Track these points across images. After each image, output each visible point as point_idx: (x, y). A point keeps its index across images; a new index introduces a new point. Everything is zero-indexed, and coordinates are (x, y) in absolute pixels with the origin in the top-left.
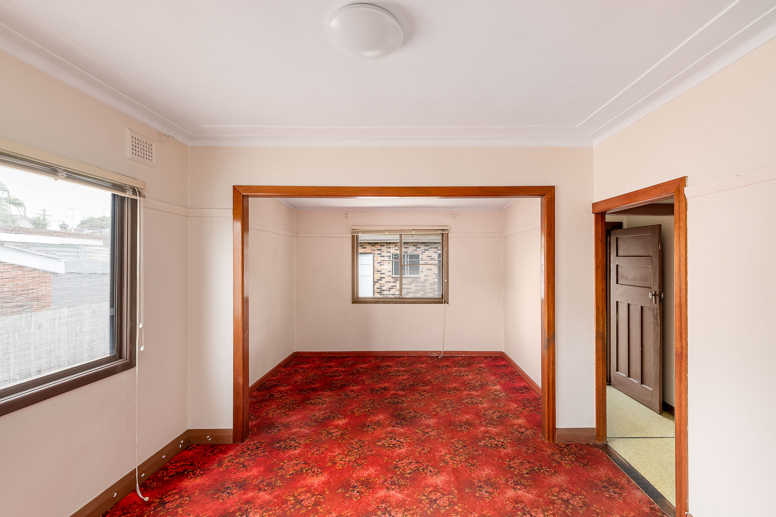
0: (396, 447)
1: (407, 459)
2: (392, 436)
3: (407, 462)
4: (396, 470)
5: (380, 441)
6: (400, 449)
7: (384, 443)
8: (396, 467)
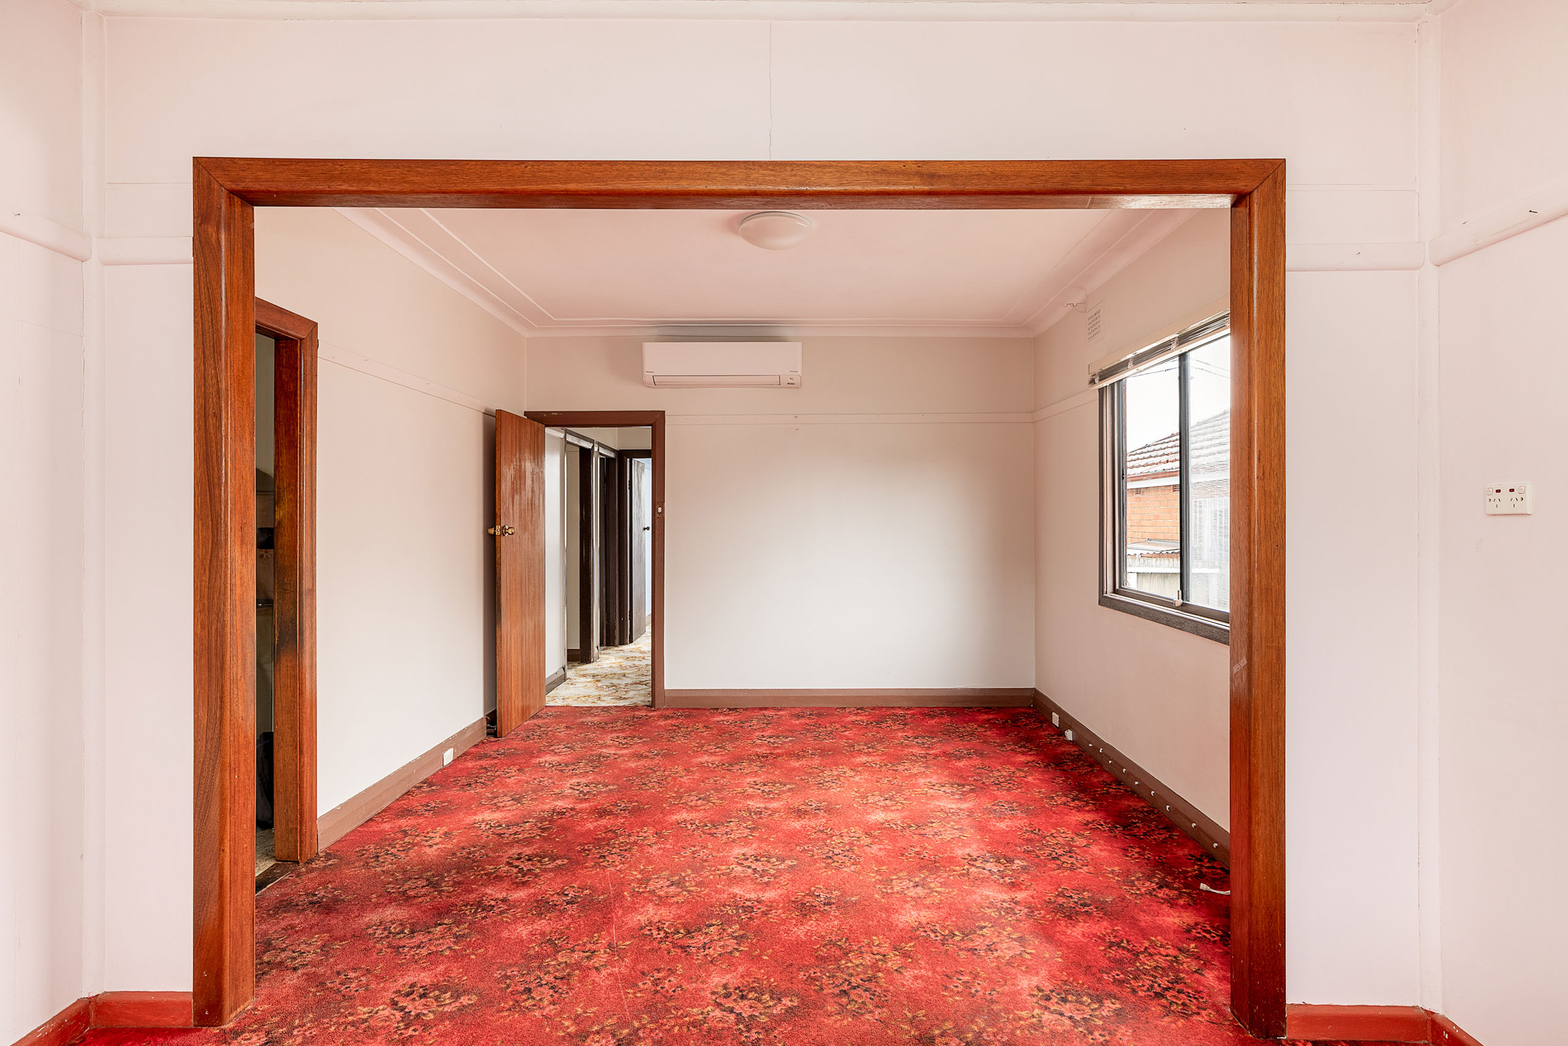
0: (737, 991)
1: (711, 956)
2: (748, 1031)
3: (711, 949)
4: (741, 932)
5: (790, 1010)
6: (727, 983)
7: (775, 1005)
8: (740, 939)
